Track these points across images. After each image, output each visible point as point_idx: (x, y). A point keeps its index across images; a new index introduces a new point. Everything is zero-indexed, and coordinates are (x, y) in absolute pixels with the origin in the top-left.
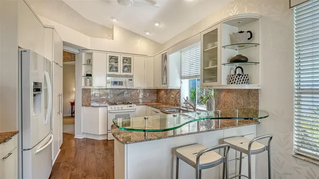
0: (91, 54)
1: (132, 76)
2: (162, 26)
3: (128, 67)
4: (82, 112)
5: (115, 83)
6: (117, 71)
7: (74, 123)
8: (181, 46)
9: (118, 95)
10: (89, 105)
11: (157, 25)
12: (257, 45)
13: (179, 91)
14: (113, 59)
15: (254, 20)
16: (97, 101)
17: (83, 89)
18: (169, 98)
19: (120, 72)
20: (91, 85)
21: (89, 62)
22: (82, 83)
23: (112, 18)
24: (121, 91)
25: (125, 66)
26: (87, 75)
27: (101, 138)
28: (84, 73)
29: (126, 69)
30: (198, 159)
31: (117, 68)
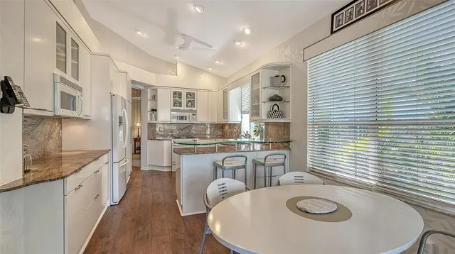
0: (156, 90)
1: (196, 111)
2: (222, 63)
3: (191, 102)
4: (147, 146)
5: (182, 118)
6: (181, 106)
7: (140, 159)
8: (238, 83)
9: (182, 130)
10: (155, 139)
11: (217, 62)
12: (288, 87)
13: (239, 125)
14: (177, 94)
15: (286, 67)
16: (162, 136)
17: (149, 123)
18: (232, 133)
19: (184, 107)
20: (156, 119)
21: (154, 98)
22: (148, 117)
23: (175, 55)
24: (185, 126)
25: (189, 101)
26: (153, 110)
27: (166, 170)
28: (149, 108)
29: (190, 104)
30: (223, 162)
31: (180, 103)
